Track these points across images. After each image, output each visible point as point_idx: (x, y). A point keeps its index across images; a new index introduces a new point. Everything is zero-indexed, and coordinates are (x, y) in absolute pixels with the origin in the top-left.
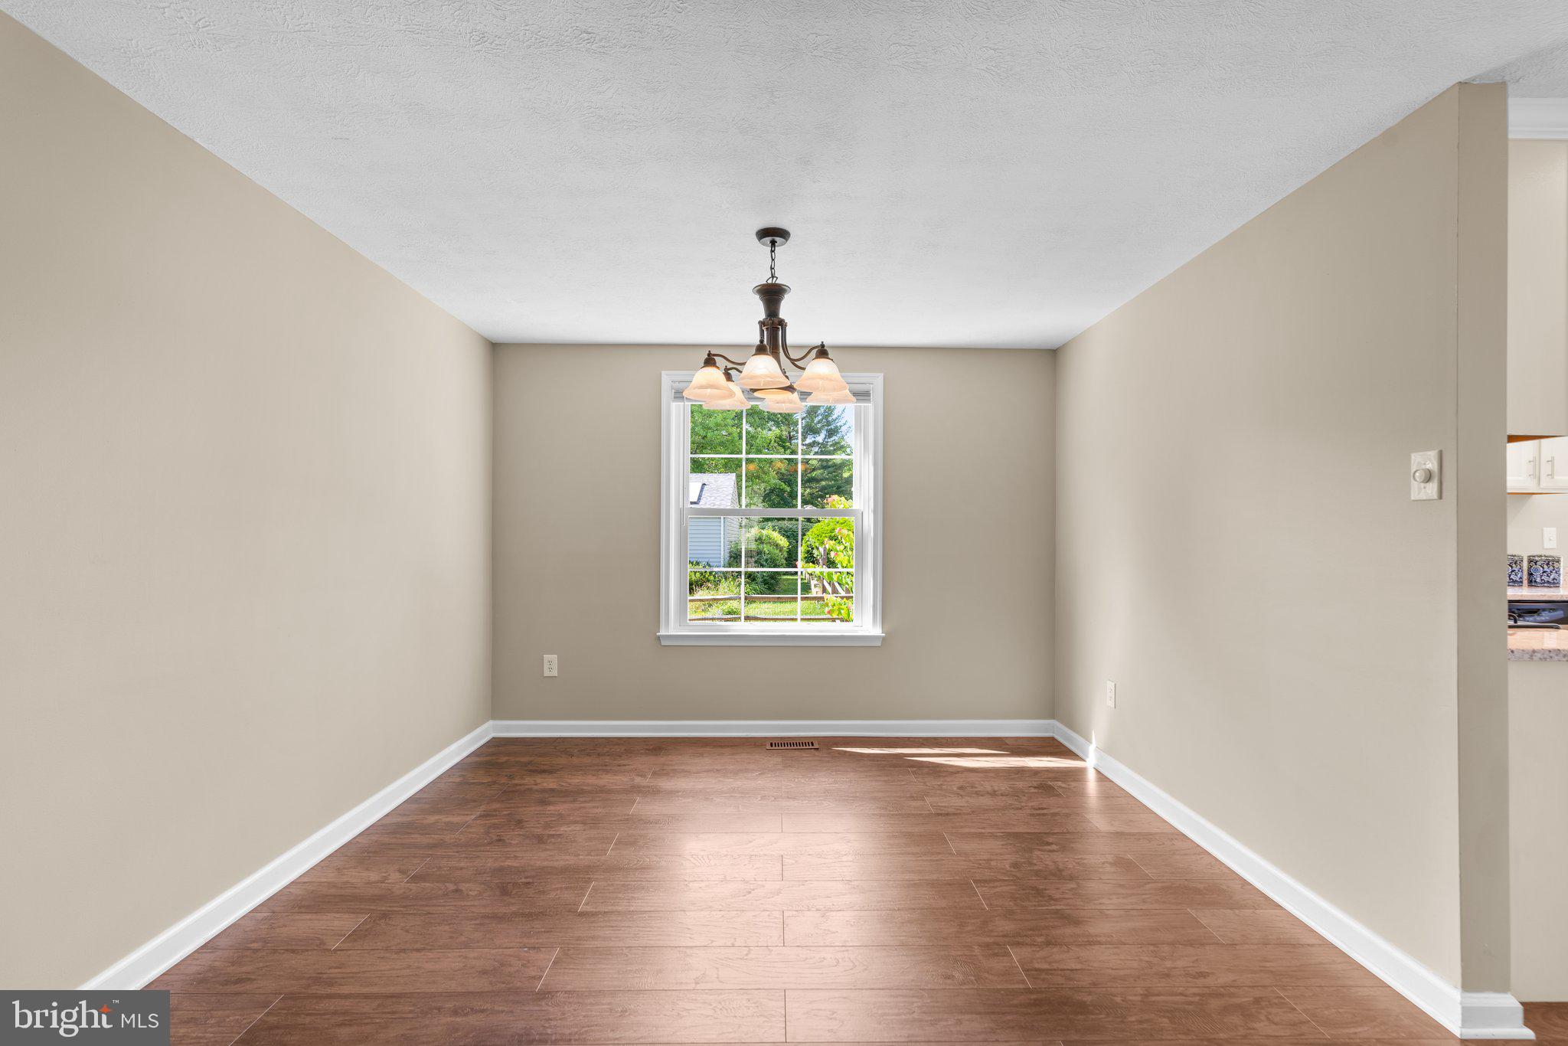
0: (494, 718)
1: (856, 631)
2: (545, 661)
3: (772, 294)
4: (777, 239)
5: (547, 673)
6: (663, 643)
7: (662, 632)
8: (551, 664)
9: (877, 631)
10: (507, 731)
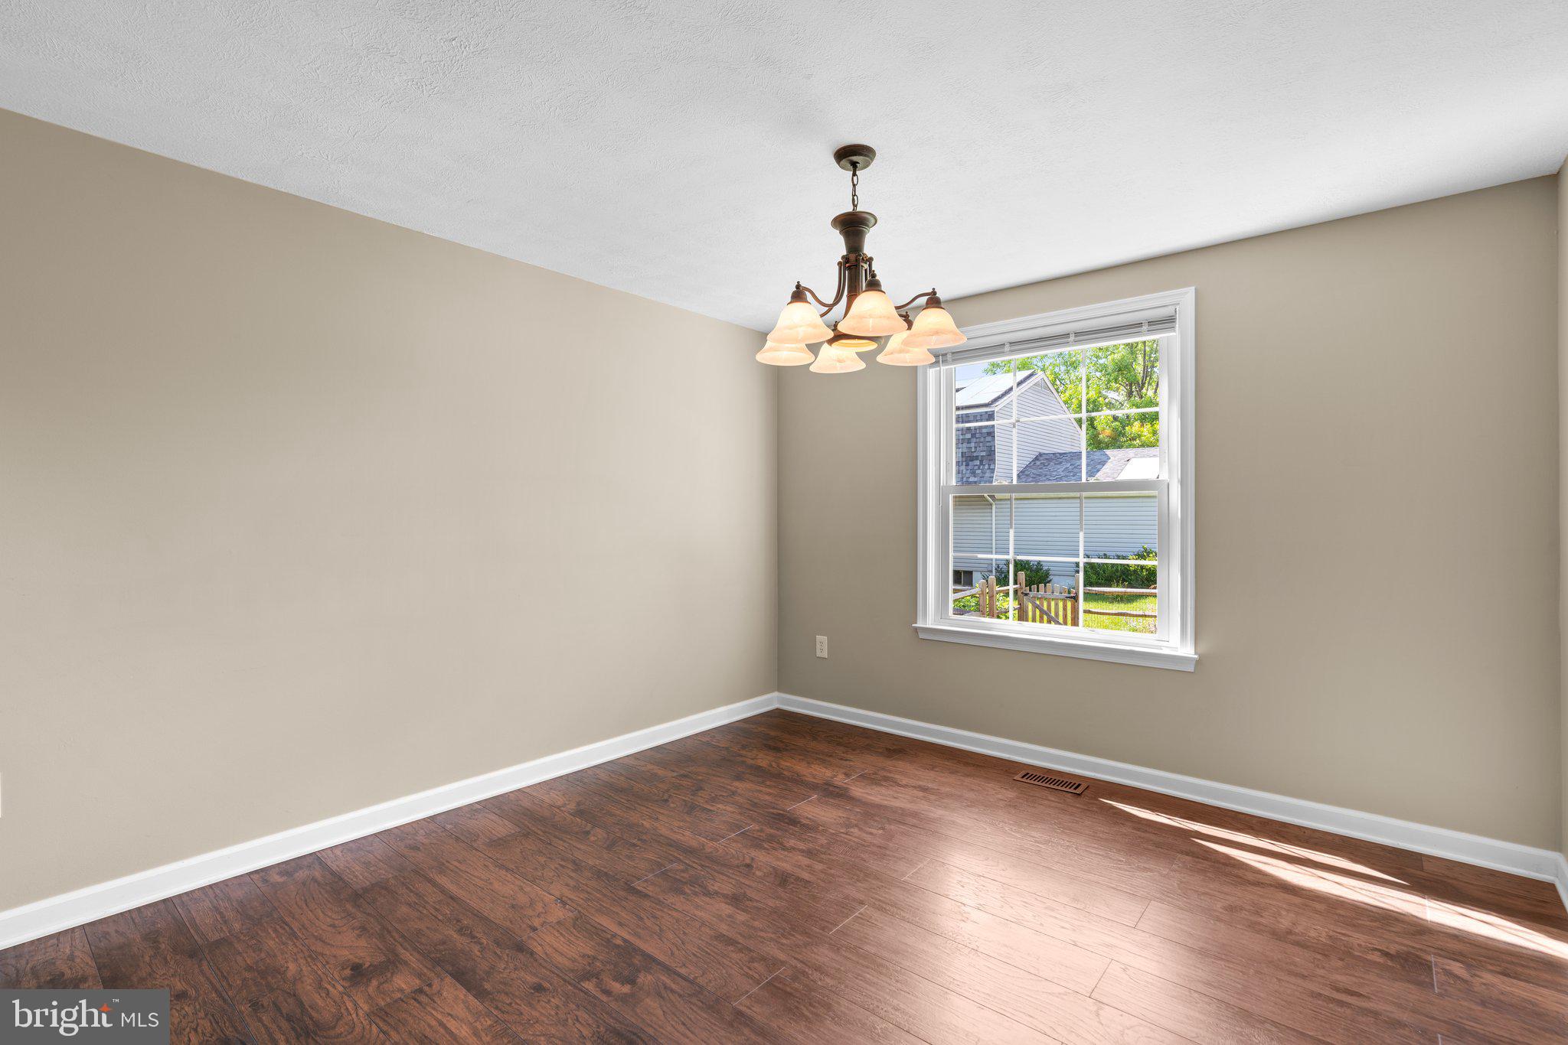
0: (779, 690)
1: (1160, 647)
2: (818, 643)
3: (852, 225)
4: (855, 158)
5: (819, 654)
6: (921, 636)
7: (920, 624)
8: (822, 645)
9: (1188, 651)
10: (788, 705)
